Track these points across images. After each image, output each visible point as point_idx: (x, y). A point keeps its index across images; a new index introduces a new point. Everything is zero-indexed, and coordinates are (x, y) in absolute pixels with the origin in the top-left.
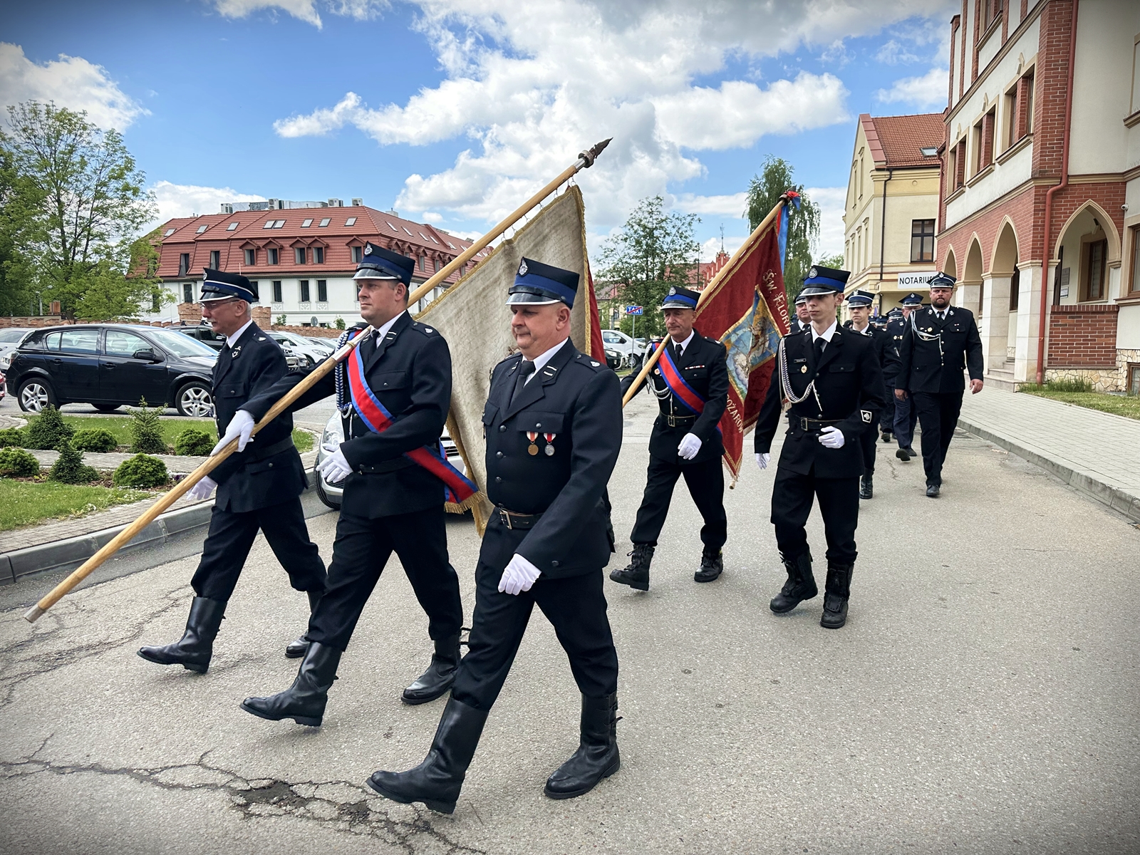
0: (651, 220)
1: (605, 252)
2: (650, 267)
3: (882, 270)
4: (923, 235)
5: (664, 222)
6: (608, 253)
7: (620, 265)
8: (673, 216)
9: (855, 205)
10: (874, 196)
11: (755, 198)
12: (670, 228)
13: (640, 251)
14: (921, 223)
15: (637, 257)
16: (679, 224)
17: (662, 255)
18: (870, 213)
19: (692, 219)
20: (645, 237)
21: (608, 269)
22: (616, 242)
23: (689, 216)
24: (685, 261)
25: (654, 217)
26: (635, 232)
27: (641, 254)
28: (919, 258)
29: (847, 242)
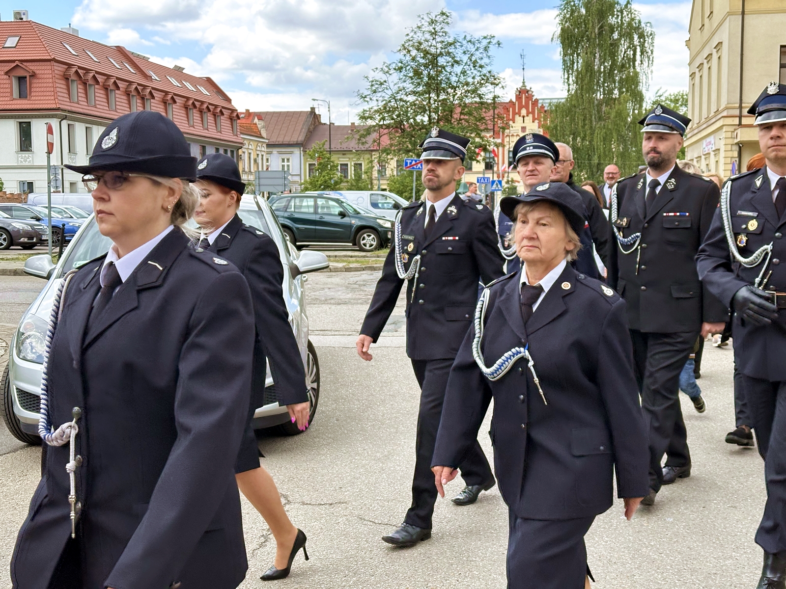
0: (434, 43)
1: (372, 85)
2: (433, 106)
3: (740, 112)
5: (452, 47)
6: (377, 86)
7: (393, 103)
8: (464, 39)
9: (703, 25)
10: (730, 14)
12: (460, 53)
13: (419, 84)
15: (414, 93)
16: (471, 48)
17: (449, 90)
18: (723, 35)
19: (489, 43)
20: (426, 66)
21: (376, 108)
22: (387, 72)
23: (485, 38)
24: (481, 98)
25: (439, 39)
26: (414, 59)
27: (421, 88)
29: (692, 75)
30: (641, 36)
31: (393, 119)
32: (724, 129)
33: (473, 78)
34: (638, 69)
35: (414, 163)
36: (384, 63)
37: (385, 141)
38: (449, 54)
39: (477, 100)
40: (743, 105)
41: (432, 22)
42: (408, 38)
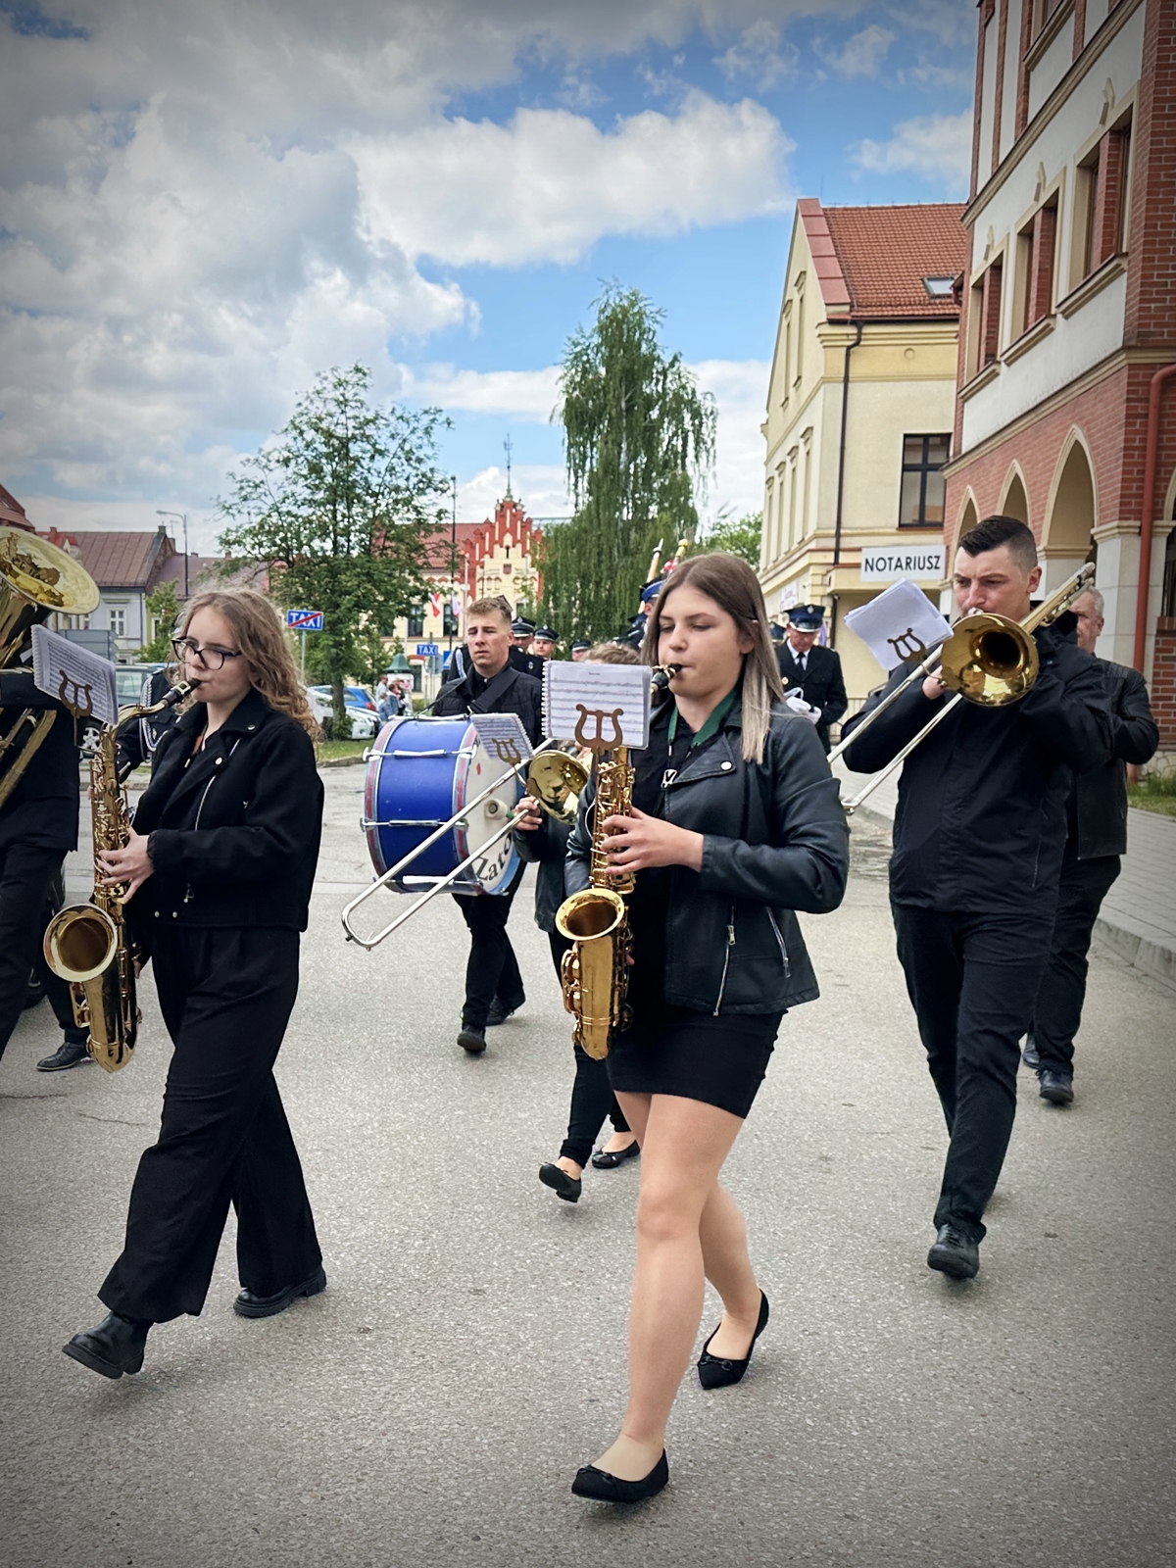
0: (342, 419)
1: (242, 488)
2: (341, 525)
3: (838, 543)
4: (925, 468)
5: (371, 425)
6: (249, 490)
7: (275, 518)
8: (393, 412)
9: (787, 399)
10: (825, 380)
11: (577, 379)
12: (384, 438)
13: (317, 487)
14: (920, 441)
15: (311, 502)
16: (404, 430)
17: (368, 498)
18: (814, 417)
19: (433, 420)
20: (330, 457)
21: (247, 527)
22: (266, 467)
23: (426, 412)
24: (419, 513)
25: (350, 413)
26: (308, 446)
27: (320, 495)
28: (917, 517)
29: (770, 481)
30: (696, 414)
31: (275, 544)
32: (812, 570)
34: (690, 471)
35: (302, 617)
38: (366, 438)
39: (413, 515)
40: (842, 531)
41: (340, 383)
42: (299, 410)
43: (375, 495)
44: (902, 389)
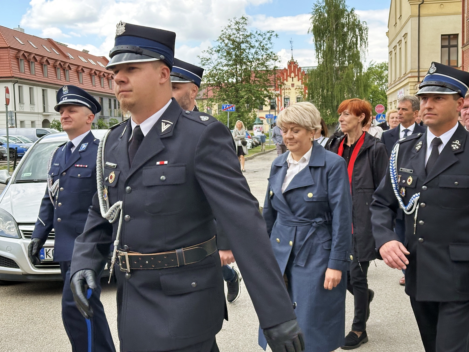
0: (238, 35)
1: (202, 61)
2: (239, 73)
3: (419, 74)
4: (449, 47)
5: (249, 38)
6: (205, 61)
7: (215, 71)
8: (257, 33)
9: (396, 23)
10: (411, 16)
11: (317, 18)
12: (254, 41)
13: (230, 60)
14: (447, 37)
15: (227, 65)
16: (261, 39)
17: (248, 63)
18: (408, 29)
19: (271, 35)
20: (234, 49)
22: (211, 53)
23: (268, 32)
24: (267, 68)
25: (241, 33)
26: (226, 45)
27: (231, 63)
29: (390, 53)
30: (360, 29)
31: (215, 81)
32: (410, 84)
33: (262, 56)
34: (359, 49)
35: (228, 107)
36: (209, 47)
37: (211, 94)
38: (247, 42)
39: (265, 69)
40: (420, 70)
41: (237, 23)
42: (223, 32)
43: (251, 62)
44: (440, 18)
